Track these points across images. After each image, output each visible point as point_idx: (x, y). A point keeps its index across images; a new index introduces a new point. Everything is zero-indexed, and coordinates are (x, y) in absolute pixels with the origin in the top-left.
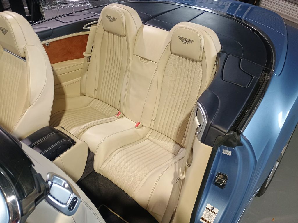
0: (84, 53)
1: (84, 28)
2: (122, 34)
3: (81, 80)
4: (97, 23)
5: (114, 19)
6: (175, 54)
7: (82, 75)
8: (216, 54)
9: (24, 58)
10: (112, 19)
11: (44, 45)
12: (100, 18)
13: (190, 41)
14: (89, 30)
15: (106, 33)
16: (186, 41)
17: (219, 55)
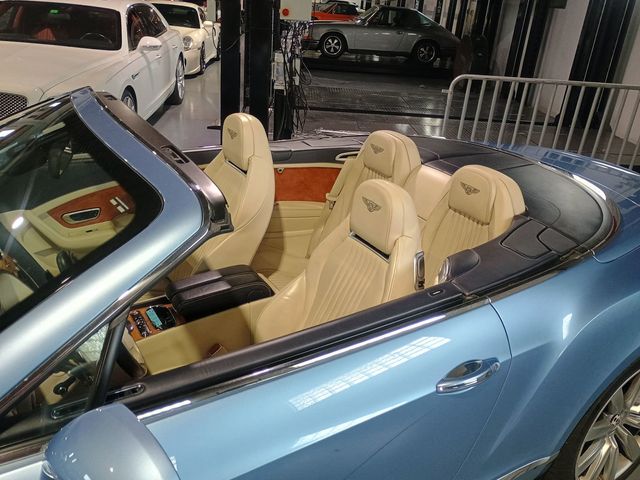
0: (327, 195)
1: (337, 158)
2: (386, 173)
3: (313, 234)
4: (356, 155)
5: (381, 150)
6: (455, 210)
7: (316, 227)
8: (512, 216)
9: (246, 172)
10: (377, 150)
11: (275, 169)
12: (362, 148)
13: (475, 191)
14: (343, 163)
15: (366, 169)
16: (470, 190)
17: (516, 217)
